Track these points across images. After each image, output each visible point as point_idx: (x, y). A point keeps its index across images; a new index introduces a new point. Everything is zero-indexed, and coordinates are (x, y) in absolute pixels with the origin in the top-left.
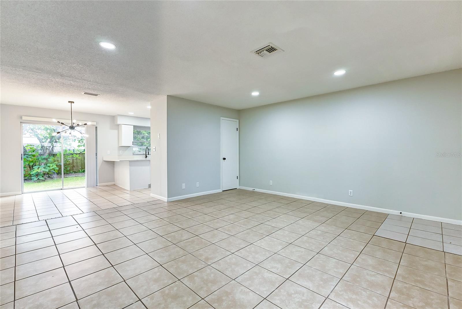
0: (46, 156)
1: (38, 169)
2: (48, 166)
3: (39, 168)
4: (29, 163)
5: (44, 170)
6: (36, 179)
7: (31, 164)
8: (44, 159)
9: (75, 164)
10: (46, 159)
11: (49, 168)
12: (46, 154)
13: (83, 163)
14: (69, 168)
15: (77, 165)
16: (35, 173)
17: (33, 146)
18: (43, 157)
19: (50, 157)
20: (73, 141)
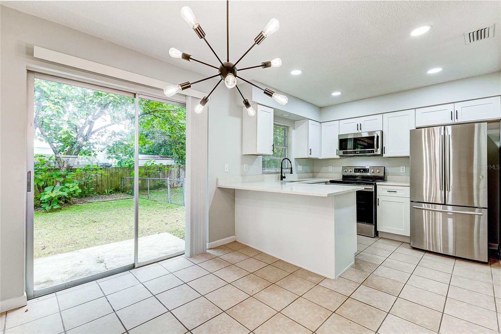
0: (63, 172)
1: (52, 192)
2: (67, 187)
3: (53, 190)
4: (38, 182)
5: (61, 193)
6: (48, 208)
7: (41, 184)
8: (60, 176)
9: (99, 183)
10: (64, 177)
11: (67, 190)
12: (64, 169)
13: (109, 181)
14: (93, 188)
15: (101, 184)
16: (48, 199)
17: (44, 156)
18: (59, 173)
19: (69, 173)
20: (100, 151)
